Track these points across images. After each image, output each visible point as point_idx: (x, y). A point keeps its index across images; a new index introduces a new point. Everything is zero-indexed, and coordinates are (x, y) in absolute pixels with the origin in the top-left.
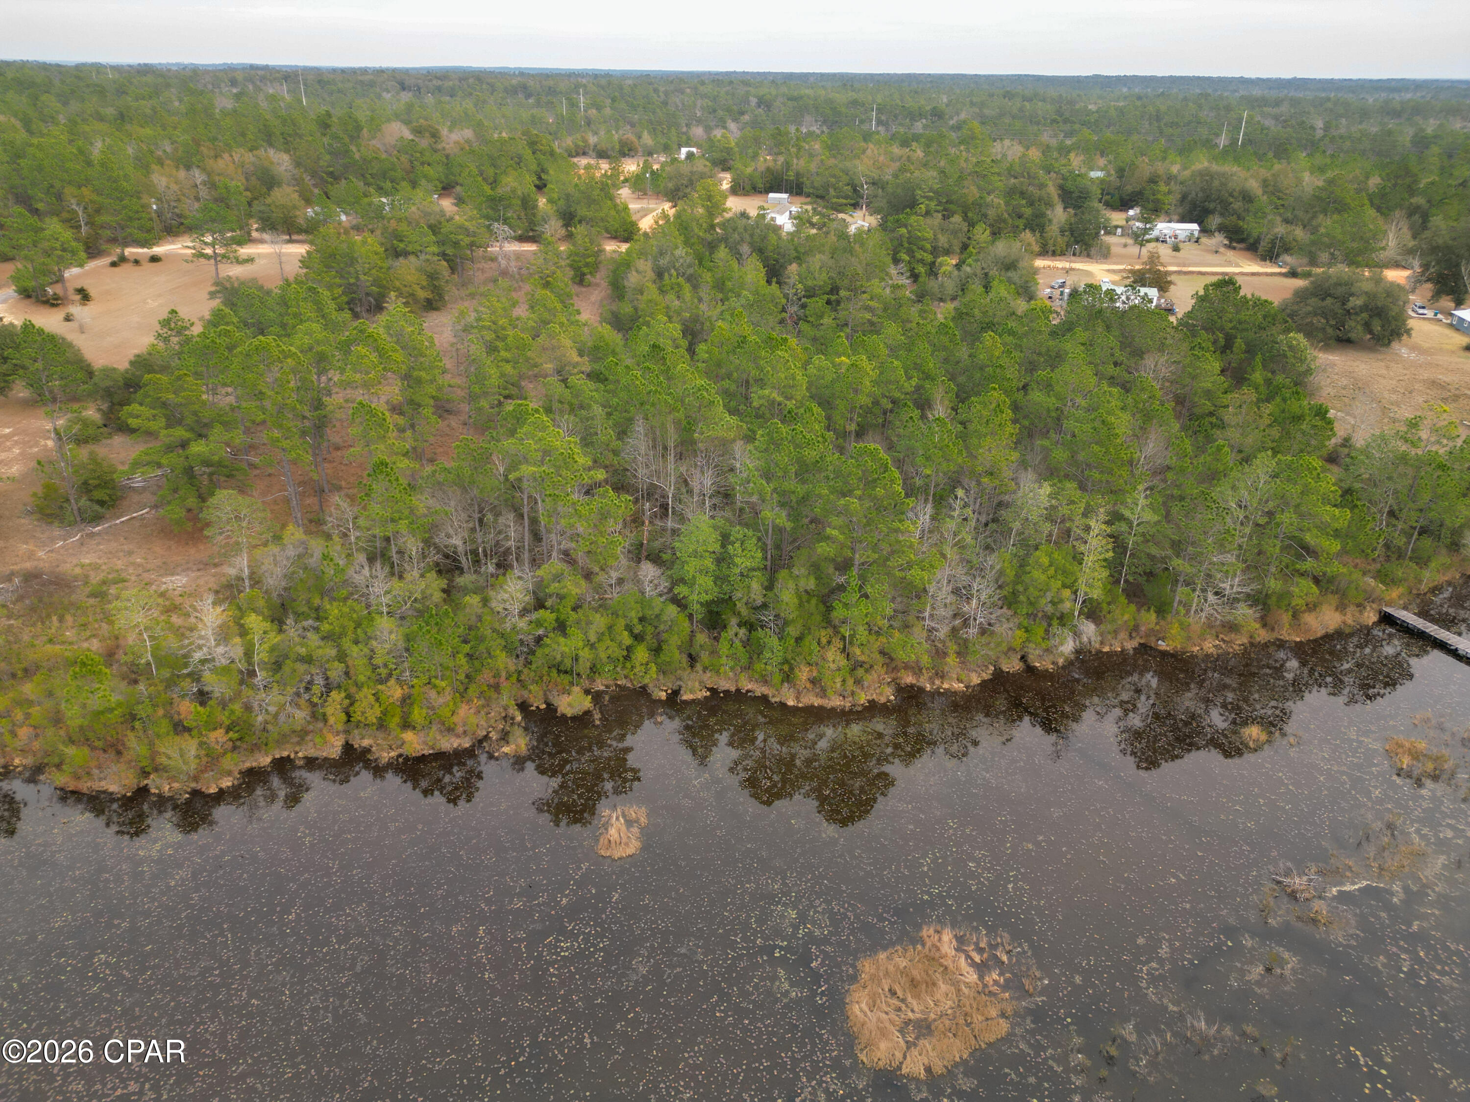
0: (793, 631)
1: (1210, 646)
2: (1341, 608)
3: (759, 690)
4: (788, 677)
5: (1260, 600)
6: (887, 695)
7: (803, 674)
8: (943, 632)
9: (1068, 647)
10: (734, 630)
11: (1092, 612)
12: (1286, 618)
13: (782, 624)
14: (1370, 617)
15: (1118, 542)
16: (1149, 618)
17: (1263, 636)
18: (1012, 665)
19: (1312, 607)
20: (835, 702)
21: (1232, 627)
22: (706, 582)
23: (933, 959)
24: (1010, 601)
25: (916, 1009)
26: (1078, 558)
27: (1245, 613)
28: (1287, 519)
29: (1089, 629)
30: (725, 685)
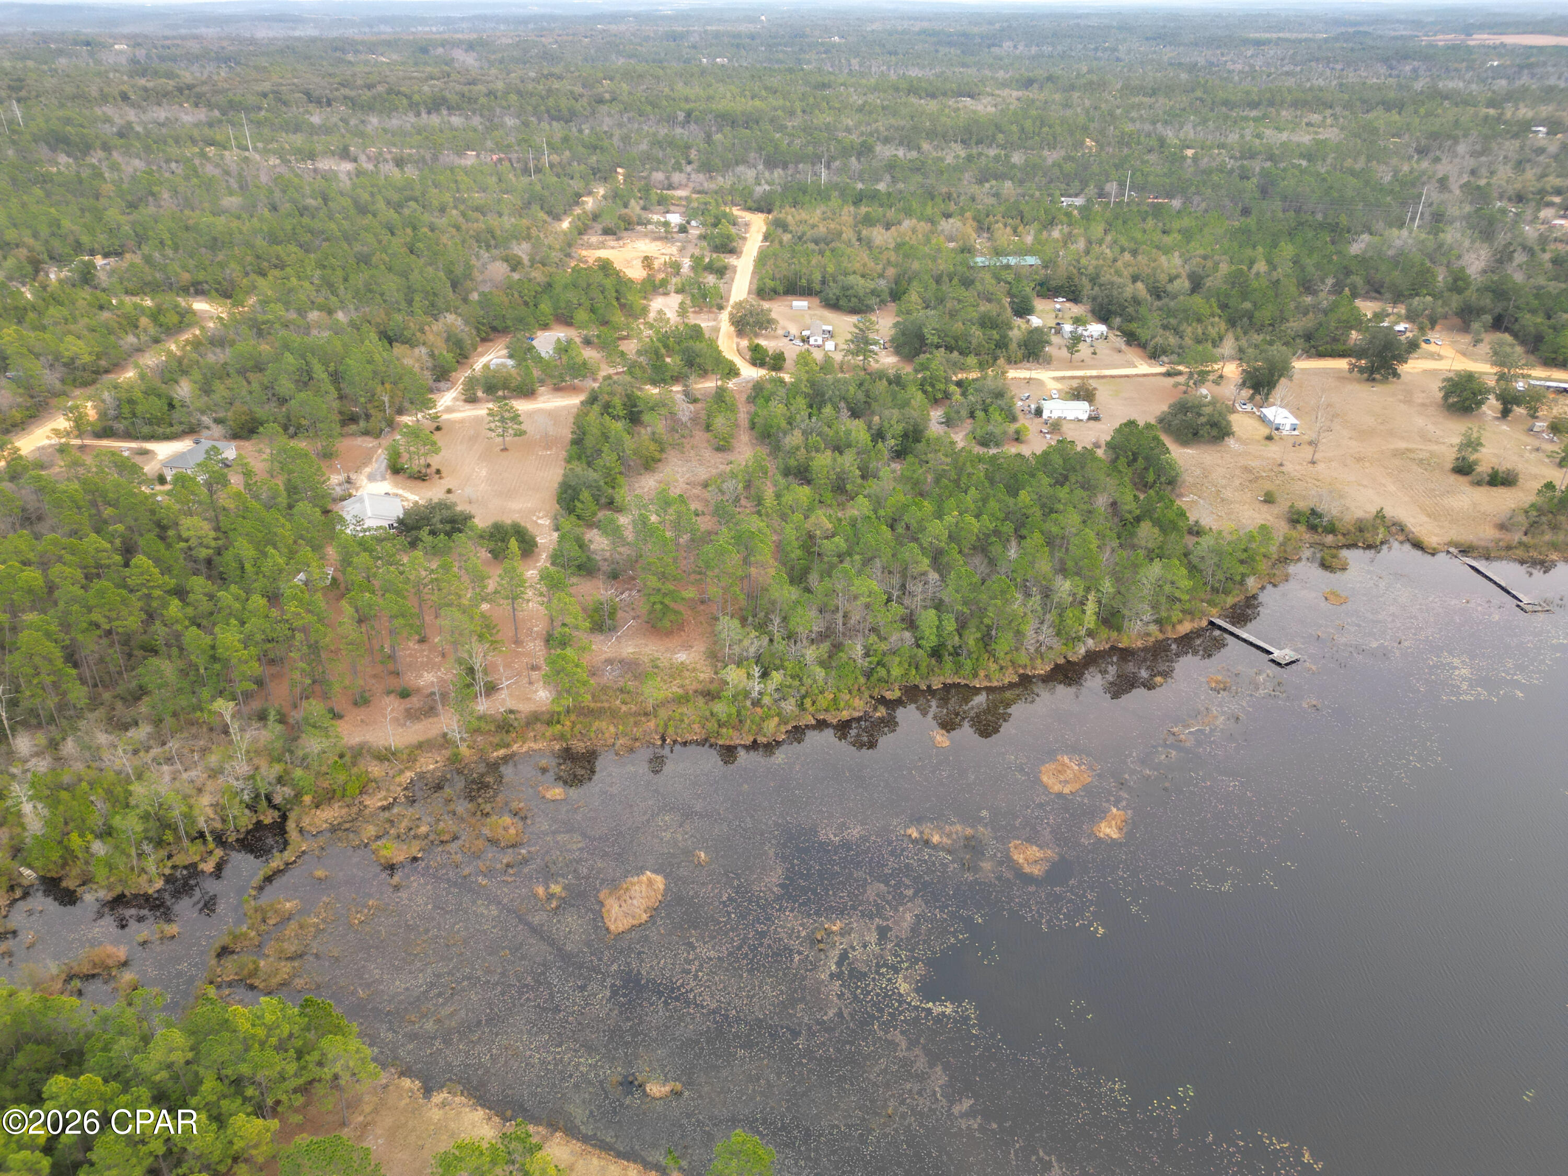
0: (974, 656)
1: (1139, 644)
2: (1192, 620)
3: (963, 682)
4: (975, 675)
5: (1158, 622)
6: (1015, 679)
7: (982, 674)
8: (1032, 650)
9: (1082, 651)
10: (947, 658)
11: (1090, 634)
12: (1169, 628)
13: (970, 653)
14: (1204, 623)
15: (1099, 602)
16: (1114, 634)
17: (1161, 637)
18: (1061, 661)
19: (1180, 622)
20: (995, 684)
21: (1148, 634)
22: (933, 637)
23: (1064, 765)
24: (1058, 634)
25: (1062, 778)
26: (1084, 612)
27: (1153, 628)
28: (1167, 588)
29: (1090, 642)
30: (949, 681)
